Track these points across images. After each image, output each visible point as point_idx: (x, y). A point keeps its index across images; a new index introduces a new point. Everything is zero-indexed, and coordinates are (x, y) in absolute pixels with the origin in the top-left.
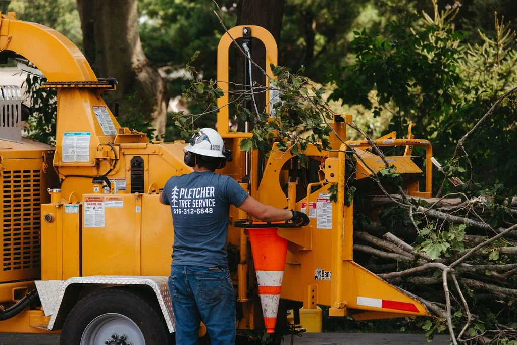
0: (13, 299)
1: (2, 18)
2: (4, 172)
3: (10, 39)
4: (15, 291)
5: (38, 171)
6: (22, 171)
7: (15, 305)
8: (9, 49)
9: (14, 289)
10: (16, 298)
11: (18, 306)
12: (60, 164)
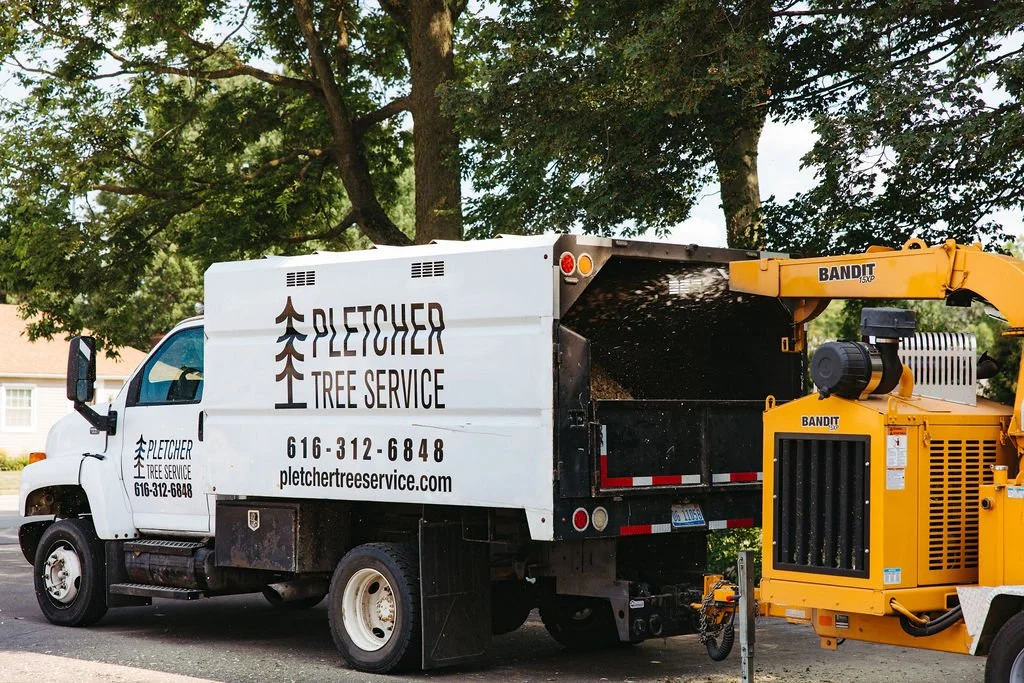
0: (945, 607)
1: (957, 248)
2: (932, 442)
3: (966, 274)
4: (948, 597)
5: (994, 442)
6: (964, 442)
7: (946, 615)
8: (965, 287)
9: (947, 594)
10: (948, 607)
11: (951, 615)
12: (1017, 433)
